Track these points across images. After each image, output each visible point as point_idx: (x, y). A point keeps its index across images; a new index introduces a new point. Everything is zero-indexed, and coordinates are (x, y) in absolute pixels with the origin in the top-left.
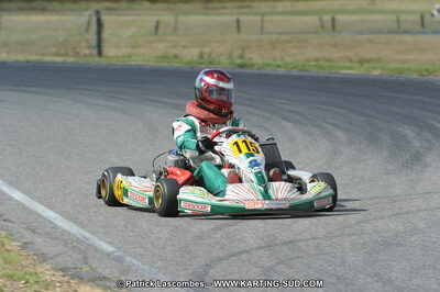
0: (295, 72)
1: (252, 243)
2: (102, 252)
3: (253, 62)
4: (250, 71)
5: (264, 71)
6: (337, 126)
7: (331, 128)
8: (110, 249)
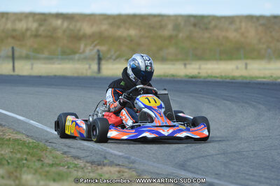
0: (228, 80)
2: (115, 155)
3: (201, 75)
4: (198, 80)
5: (207, 80)
7: (255, 103)
8: (120, 154)
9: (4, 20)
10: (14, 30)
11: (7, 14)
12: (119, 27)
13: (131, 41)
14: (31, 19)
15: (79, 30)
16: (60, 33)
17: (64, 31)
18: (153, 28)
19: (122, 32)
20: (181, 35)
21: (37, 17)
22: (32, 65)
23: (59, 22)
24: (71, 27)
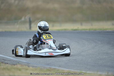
1: (64, 60)
12: (48, 3)
17: (16, 6)
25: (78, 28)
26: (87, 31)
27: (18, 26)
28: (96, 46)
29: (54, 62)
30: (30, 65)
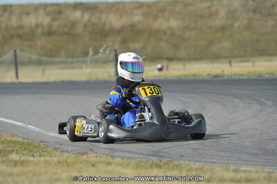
6: (268, 99)
9: (7, 14)
10: (21, 27)
11: (11, 6)
12: (156, 17)
13: (173, 34)
14: (41, 12)
15: (105, 24)
16: (80, 29)
17: (85, 26)
18: (201, 16)
19: (160, 24)
20: (237, 24)
21: (49, 9)
22: (43, 71)
23: (78, 14)
24: (94, 20)
25: (223, 71)
26: (242, 77)
27: (88, 71)
28: (261, 111)
29: (170, 147)
30: (115, 154)
